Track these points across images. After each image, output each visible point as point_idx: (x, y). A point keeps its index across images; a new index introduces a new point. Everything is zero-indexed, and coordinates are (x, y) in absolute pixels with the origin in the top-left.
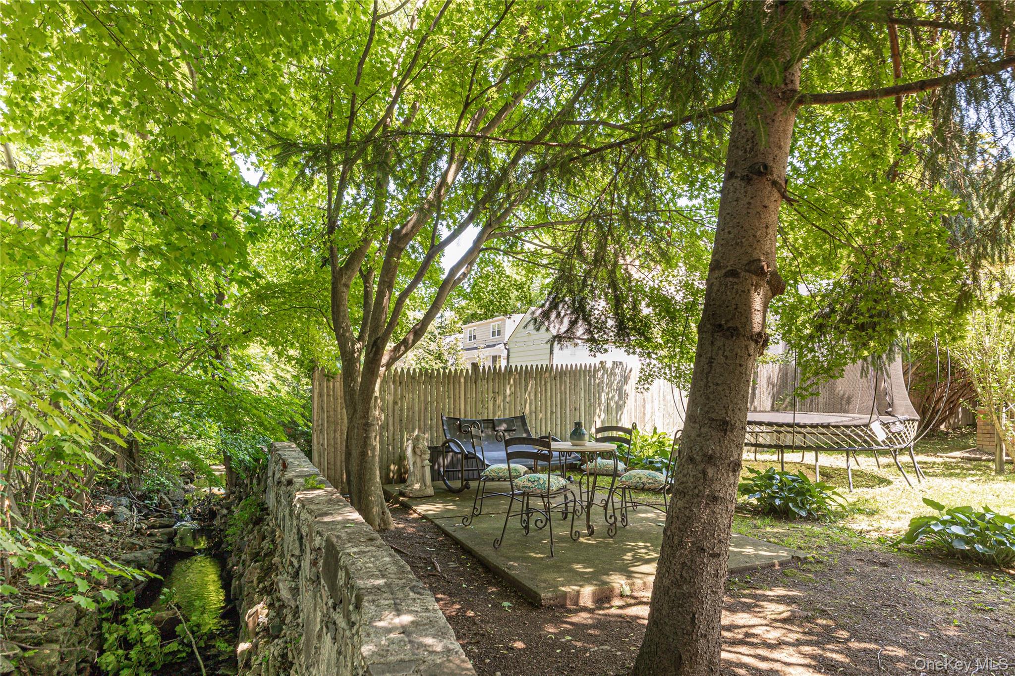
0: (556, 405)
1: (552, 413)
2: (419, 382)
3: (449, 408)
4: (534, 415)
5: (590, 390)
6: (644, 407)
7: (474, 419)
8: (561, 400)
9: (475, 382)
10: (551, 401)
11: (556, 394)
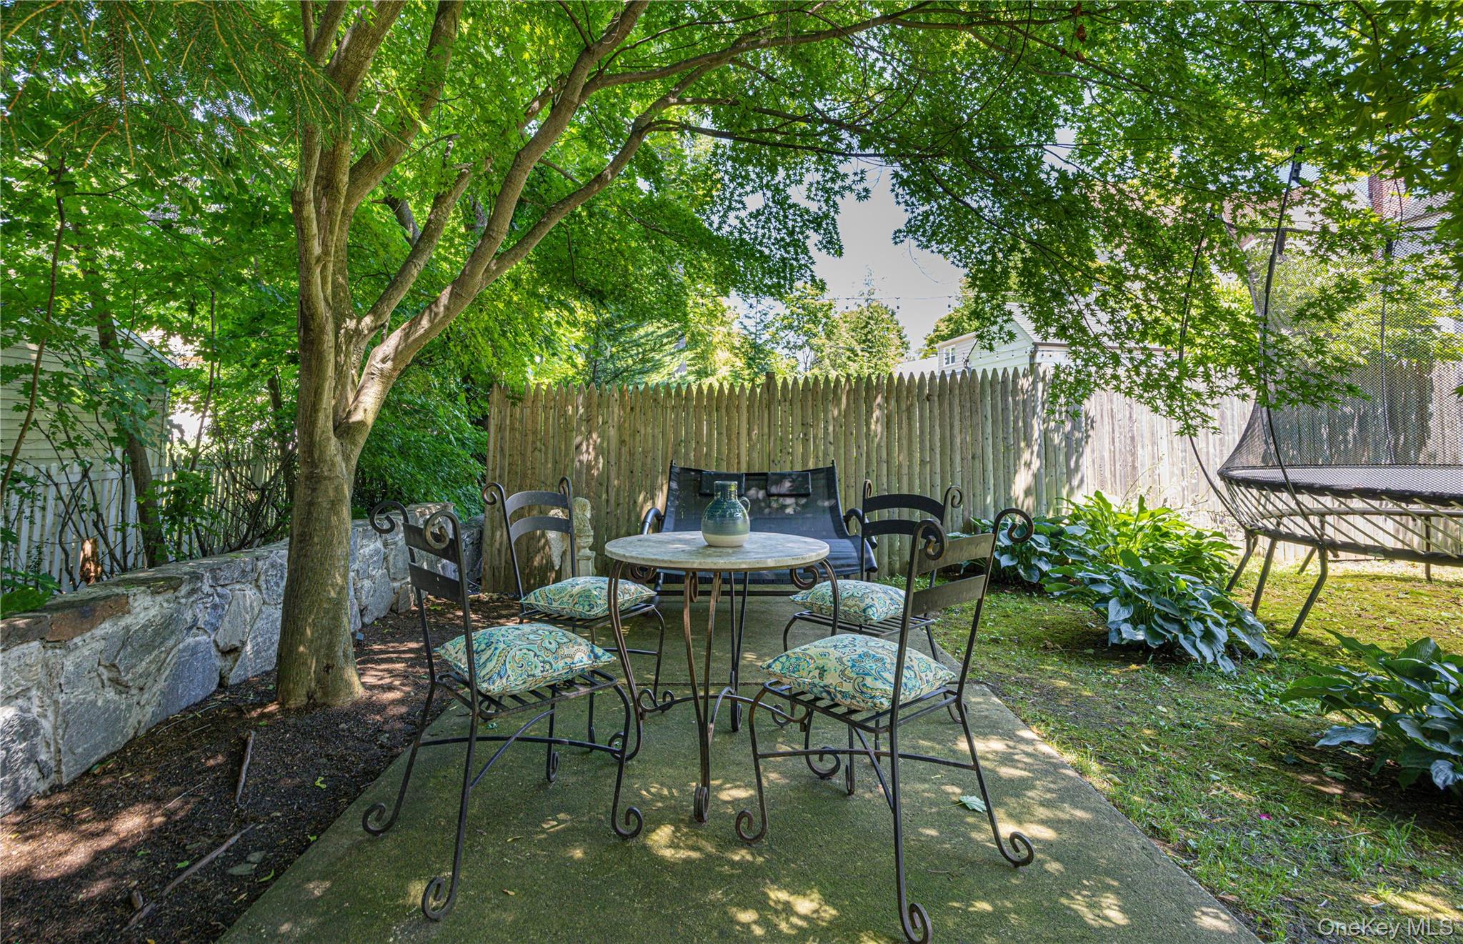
0: (932, 449)
1: (923, 462)
2: (664, 408)
3: (719, 452)
4: (885, 465)
5: (1006, 420)
6: (1133, 454)
7: (766, 471)
8: (942, 439)
9: (768, 407)
10: (922, 442)
11: (932, 427)
